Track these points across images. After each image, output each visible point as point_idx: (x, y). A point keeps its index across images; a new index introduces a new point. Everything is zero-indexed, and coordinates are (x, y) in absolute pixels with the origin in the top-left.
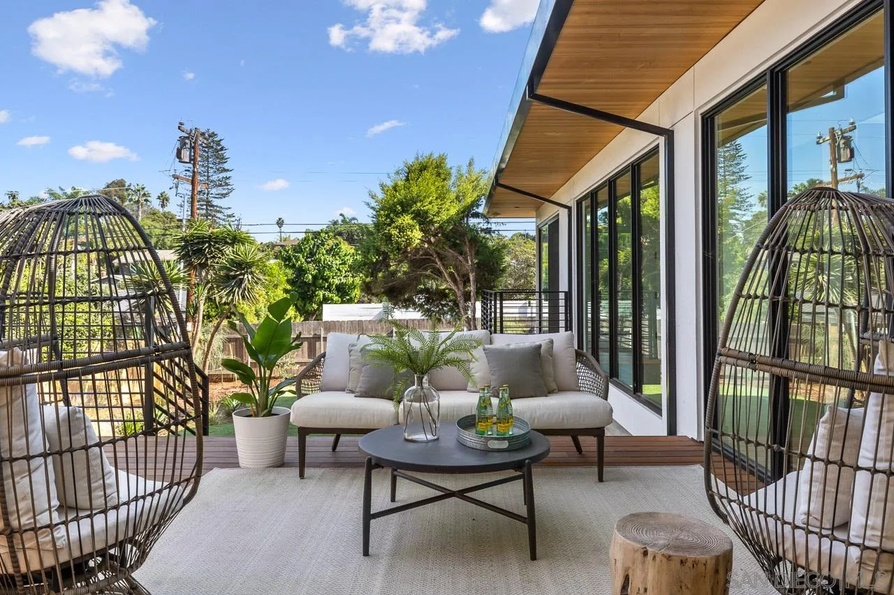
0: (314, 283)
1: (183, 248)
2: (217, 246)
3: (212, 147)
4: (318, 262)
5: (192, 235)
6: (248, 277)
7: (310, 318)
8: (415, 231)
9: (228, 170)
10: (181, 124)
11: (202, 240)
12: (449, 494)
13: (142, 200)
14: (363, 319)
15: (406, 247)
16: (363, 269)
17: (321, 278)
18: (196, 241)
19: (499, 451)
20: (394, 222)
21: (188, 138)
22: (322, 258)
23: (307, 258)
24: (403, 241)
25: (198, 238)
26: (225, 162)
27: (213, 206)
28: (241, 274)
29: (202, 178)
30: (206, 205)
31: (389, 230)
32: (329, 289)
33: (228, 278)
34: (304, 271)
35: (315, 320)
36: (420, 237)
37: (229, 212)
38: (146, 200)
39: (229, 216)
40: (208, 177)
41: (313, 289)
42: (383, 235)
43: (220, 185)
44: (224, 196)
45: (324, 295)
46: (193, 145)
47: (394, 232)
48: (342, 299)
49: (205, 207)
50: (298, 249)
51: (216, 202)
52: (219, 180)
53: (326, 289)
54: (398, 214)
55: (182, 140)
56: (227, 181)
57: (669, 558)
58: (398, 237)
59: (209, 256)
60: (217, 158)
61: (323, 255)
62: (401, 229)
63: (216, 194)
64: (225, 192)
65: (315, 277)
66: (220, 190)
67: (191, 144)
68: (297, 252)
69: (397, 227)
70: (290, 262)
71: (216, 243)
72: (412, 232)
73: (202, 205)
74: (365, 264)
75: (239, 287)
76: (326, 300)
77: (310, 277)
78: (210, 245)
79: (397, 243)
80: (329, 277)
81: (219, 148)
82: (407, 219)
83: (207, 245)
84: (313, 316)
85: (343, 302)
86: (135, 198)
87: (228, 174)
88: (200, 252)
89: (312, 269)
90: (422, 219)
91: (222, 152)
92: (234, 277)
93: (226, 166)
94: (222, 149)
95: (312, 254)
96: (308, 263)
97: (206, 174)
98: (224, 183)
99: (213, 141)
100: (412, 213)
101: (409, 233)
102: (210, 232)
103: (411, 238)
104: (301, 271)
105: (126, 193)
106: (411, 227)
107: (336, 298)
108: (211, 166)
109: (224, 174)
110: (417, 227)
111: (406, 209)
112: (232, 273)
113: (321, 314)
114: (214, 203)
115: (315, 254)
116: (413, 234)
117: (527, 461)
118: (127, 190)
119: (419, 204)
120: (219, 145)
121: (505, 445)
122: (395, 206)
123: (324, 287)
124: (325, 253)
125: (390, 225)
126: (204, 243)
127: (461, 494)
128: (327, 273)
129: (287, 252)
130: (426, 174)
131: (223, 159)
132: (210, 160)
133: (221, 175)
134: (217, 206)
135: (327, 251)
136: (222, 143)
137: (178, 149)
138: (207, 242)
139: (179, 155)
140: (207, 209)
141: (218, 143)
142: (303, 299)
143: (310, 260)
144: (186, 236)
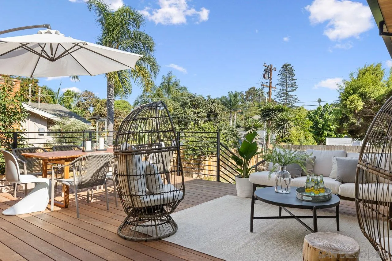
0: (323, 128)
1: (263, 113)
2: (275, 112)
3: (289, 70)
4: (325, 119)
5: (265, 108)
6: (286, 125)
7: (321, 144)
8: (359, 102)
9: (295, 79)
10: (265, 64)
11: (270, 110)
12: (293, 217)
13: (261, 95)
14: (346, 145)
15: (354, 111)
16: (335, 122)
17: (326, 125)
18: (267, 111)
19: (307, 201)
20: (348, 98)
21: (267, 69)
22: (327, 117)
23: (320, 116)
24: (353, 107)
25: (268, 109)
26: (294, 76)
27: (289, 95)
28: (283, 124)
29: (284, 84)
30: (286, 95)
31: (346, 102)
32: (330, 131)
33: (279, 126)
34: (318, 122)
35: (323, 145)
36: (362, 105)
37: (295, 97)
38: (263, 95)
39: (296, 99)
40: (287, 83)
41: (323, 130)
42: (343, 105)
43: (292, 86)
44: (293, 90)
45: (328, 133)
46: (270, 71)
47: (348, 103)
48: (336, 136)
49: (285, 96)
50: (316, 112)
51: (290, 93)
52: (291, 84)
53: (328, 131)
54: (350, 94)
55: (266, 70)
56: (295, 84)
57: (315, 249)
58: (350, 105)
59: (272, 117)
60: (291, 74)
61: (327, 115)
62: (352, 102)
63: (290, 90)
64: (293, 89)
65: (323, 125)
66: (292, 88)
67: (269, 71)
68: (315, 114)
69: (349, 101)
70: (311, 118)
71: (275, 111)
72: (357, 102)
73: (284, 95)
74: (336, 119)
75: (283, 129)
76: (329, 136)
77: (321, 125)
78: (272, 112)
79: (350, 108)
80: (330, 125)
81: (291, 70)
82: (355, 96)
83: (271, 112)
84: (322, 143)
85: (337, 137)
86: (258, 94)
87: (295, 81)
88: (268, 115)
89: (322, 122)
90: (363, 96)
91: (293, 72)
92: (281, 125)
93: (294, 78)
94: (292, 71)
95: (322, 115)
96: (320, 119)
97: (286, 82)
98: (293, 85)
99: (289, 68)
100: (358, 94)
101: (356, 103)
102: (273, 107)
103: (357, 106)
104: (317, 123)
105: (255, 92)
106: (357, 101)
107: (334, 135)
108: (288, 78)
109: (293, 81)
110: (361, 100)
111: (355, 92)
112: (280, 124)
113: (325, 142)
114: (289, 94)
115: (323, 115)
116: (358, 103)
117: (314, 207)
118: (256, 91)
119: (362, 89)
120: (291, 69)
121: (310, 199)
122: (350, 91)
123: (328, 130)
124: (328, 114)
125: (346, 100)
126: (270, 111)
127: (298, 218)
128: (329, 123)
129: (311, 114)
130: (367, 74)
131: (293, 75)
132: (287, 76)
133: (292, 82)
134: (290, 95)
135: (329, 113)
136: (293, 68)
137: (264, 74)
138: (271, 111)
139: (264, 77)
140: (286, 97)
141: (291, 68)
142: (318, 135)
143: (321, 117)
144: (263, 109)
